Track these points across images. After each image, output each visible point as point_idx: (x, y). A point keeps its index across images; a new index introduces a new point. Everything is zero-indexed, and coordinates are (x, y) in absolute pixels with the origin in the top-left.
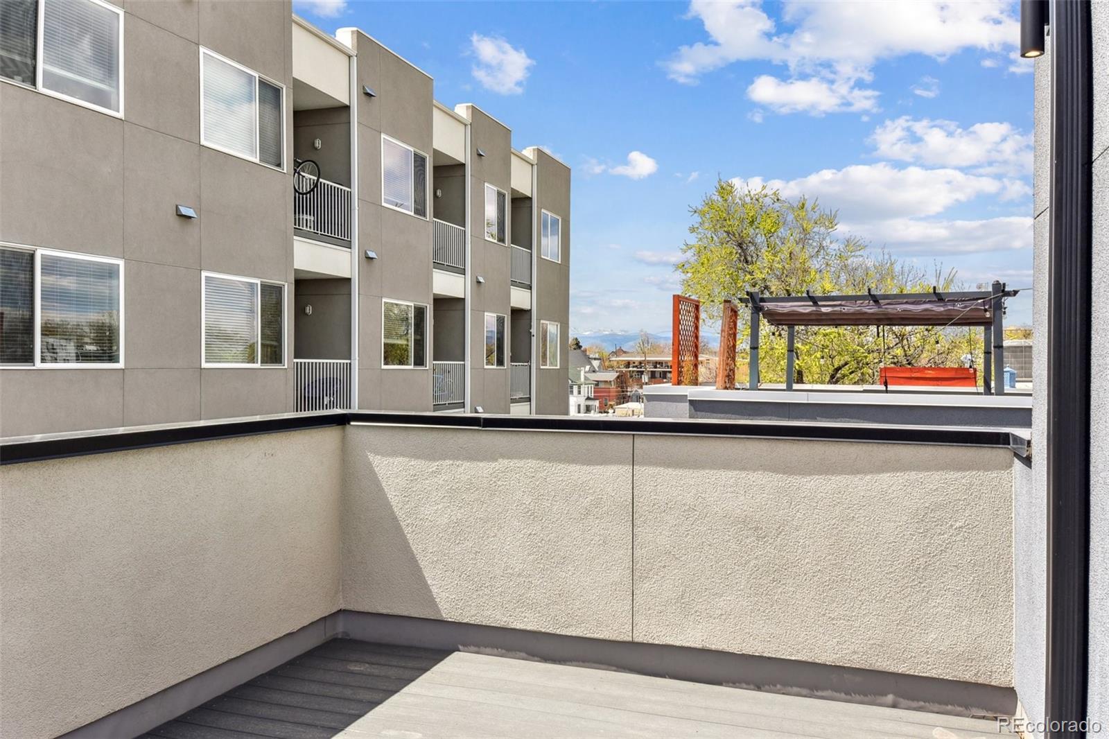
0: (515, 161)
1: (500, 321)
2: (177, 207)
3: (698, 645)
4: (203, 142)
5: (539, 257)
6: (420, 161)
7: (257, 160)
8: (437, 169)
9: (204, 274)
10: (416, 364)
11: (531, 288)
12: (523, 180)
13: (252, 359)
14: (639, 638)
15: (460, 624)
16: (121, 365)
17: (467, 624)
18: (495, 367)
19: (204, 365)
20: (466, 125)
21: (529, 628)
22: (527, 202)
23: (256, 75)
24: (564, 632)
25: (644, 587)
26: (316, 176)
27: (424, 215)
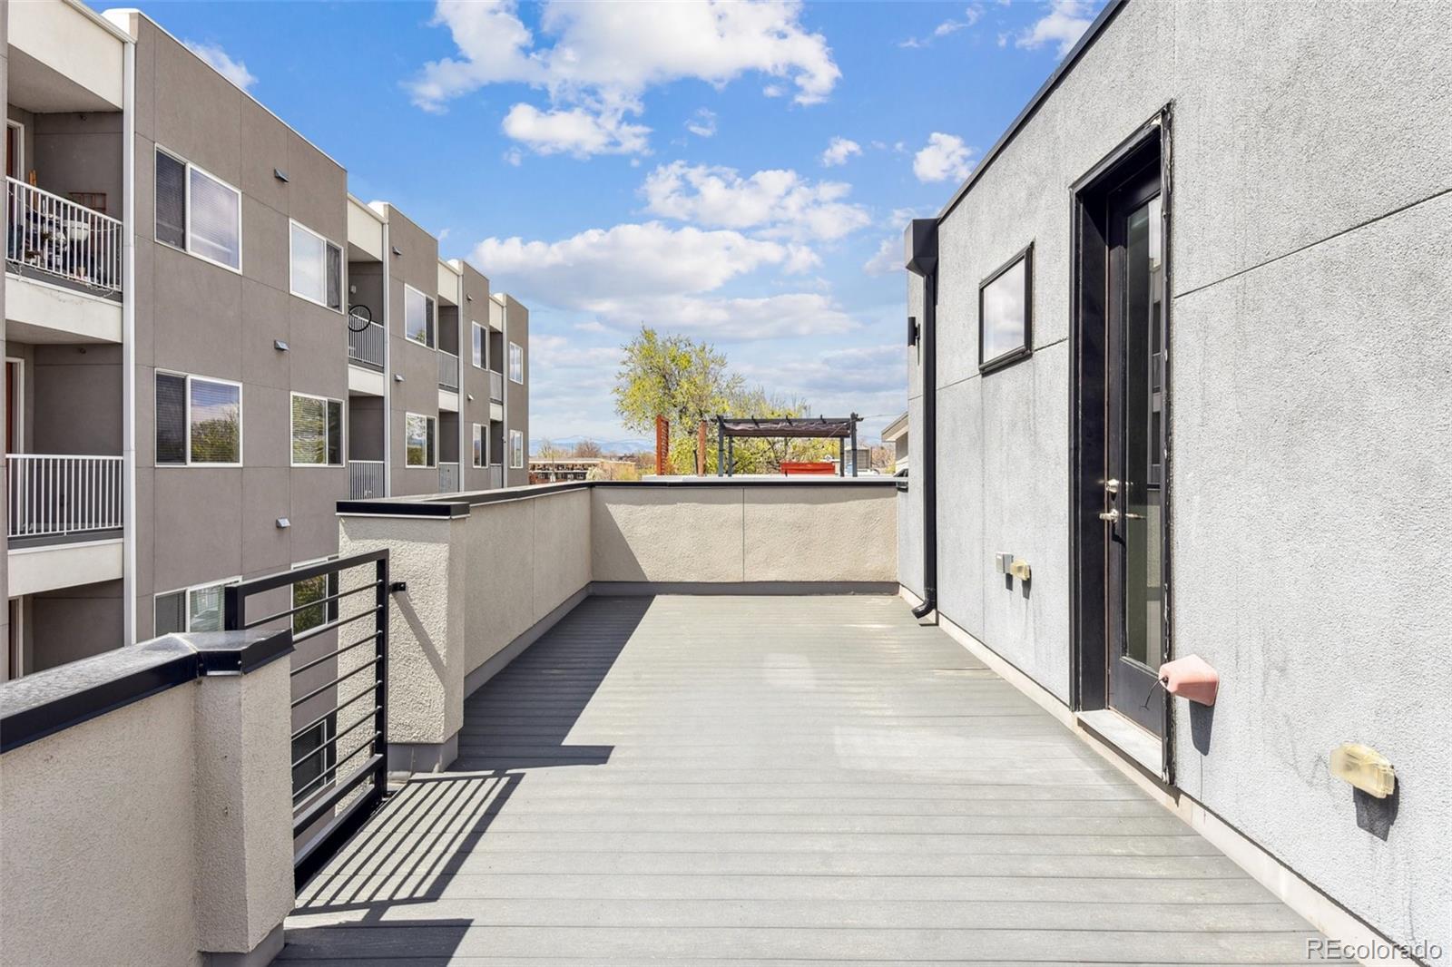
0: (491, 304)
1: (483, 429)
2: (275, 342)
3: (774, 580)
4: (291, 292)
5: (508, 380)
6: (429, 304)
7: (325, 305)
8: (441, 308)
9: (293, 394)
10: (428, 464)
11: (502, 405)
12: (497, 319)
13: (319, 460)
14: (746, 580)
15: (657, 583)
16: (240, 465)
17: (661, 583)
18: (480, 467)
19: (293, 465)
20: (458, 276)
21: (693, 581)
22: (500, 336)
23: (325, 239)
24: (711, 581)
25: (749, 557)
26: (367, 318)
27: (432, 347)
